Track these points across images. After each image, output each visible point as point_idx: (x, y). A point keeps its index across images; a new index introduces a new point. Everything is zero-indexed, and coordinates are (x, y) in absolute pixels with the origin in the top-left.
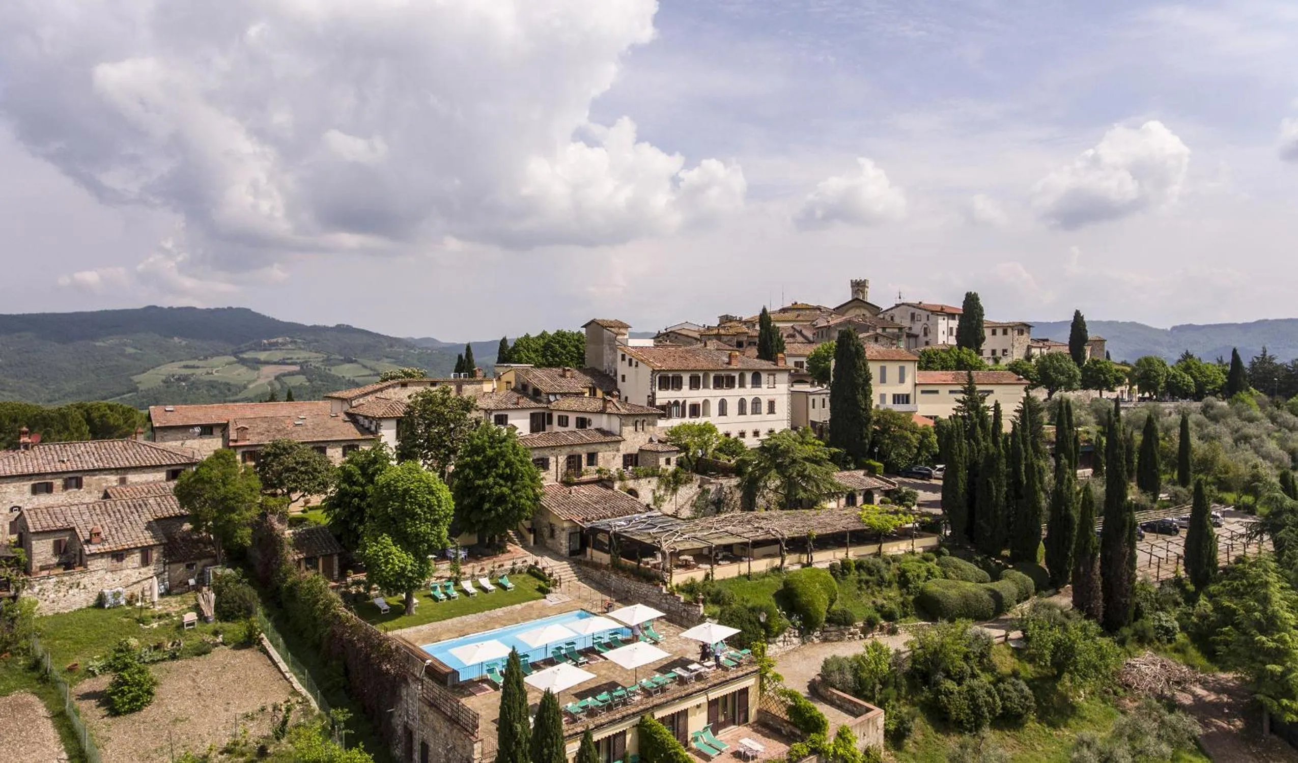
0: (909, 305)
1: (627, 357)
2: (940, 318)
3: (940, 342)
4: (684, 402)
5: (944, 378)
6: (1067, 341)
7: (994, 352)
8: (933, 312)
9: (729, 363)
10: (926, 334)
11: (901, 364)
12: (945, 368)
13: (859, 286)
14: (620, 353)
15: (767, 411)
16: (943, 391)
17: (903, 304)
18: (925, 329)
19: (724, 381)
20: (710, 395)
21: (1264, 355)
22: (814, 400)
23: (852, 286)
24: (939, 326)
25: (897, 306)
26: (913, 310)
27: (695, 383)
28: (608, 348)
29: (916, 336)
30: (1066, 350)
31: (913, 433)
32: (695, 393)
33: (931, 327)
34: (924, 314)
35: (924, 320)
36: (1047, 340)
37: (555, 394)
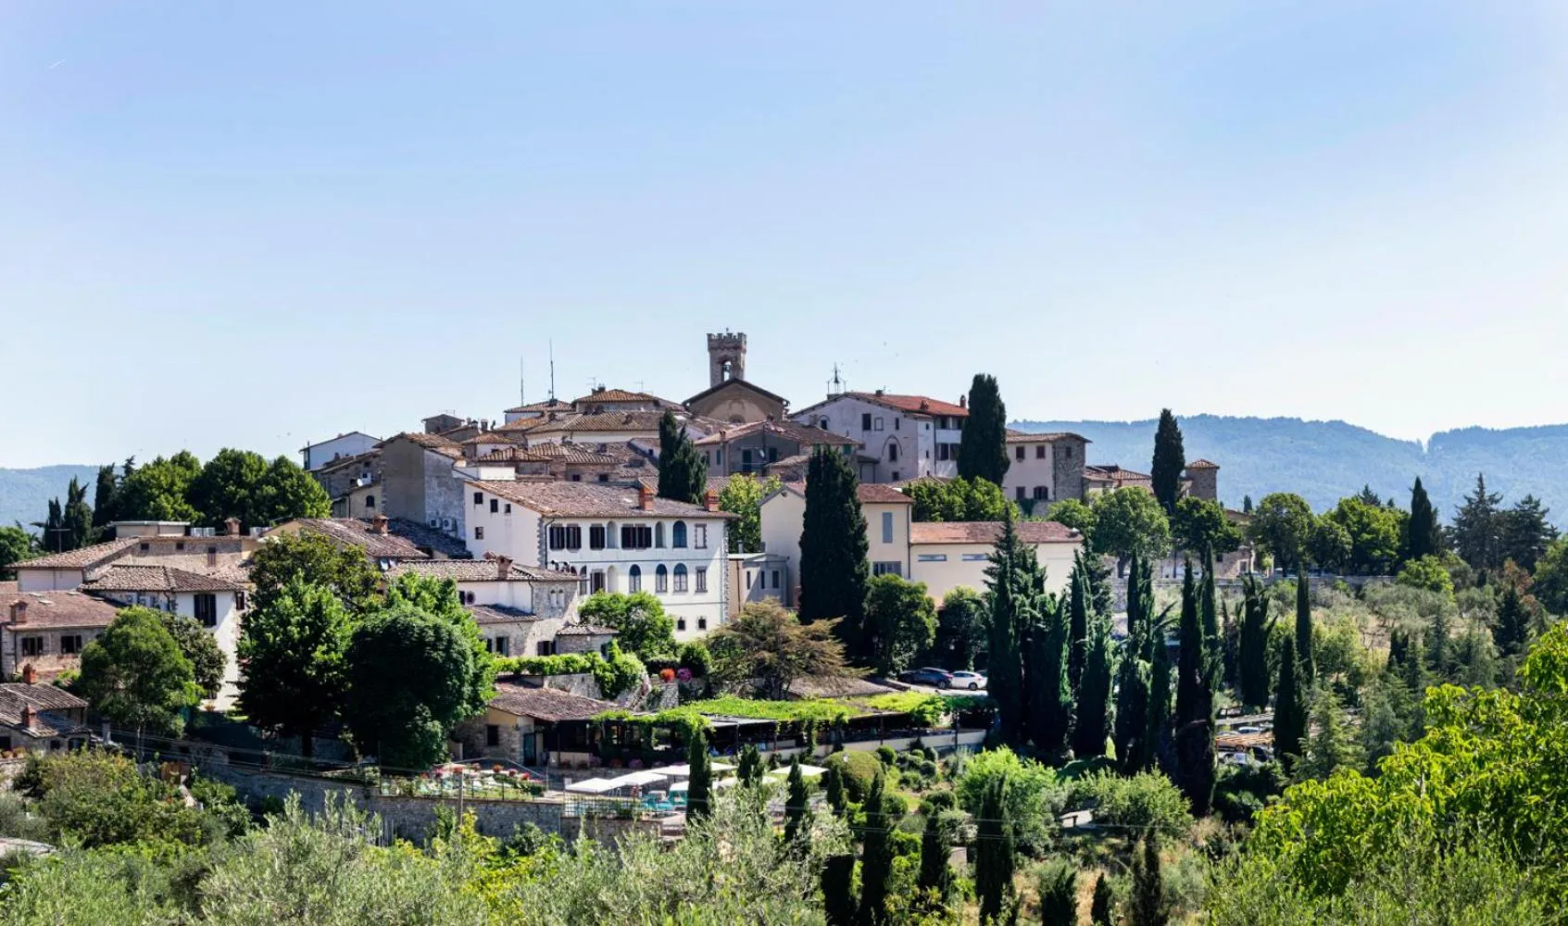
0: (858, 397)
1: (487, 498)
2: (921, 425)
3: (922, 474)
4: (584, 570)
5: (954, 533)
6: (1148, 471)
7: (1021, 491)
8: (907, 412)
9: (641, 507)
10: (893, 457)
11: (887, 509)
12: (948, 516)
13: (726, 350)
14: (470, 492)
15: (695, 588)
16: (955, 554)
17: (846, 395)
18: (893, 448)
19: (636, 538)
20: (615, 558)
21: (1481, 493)
22: (748, 573)
23: (711, 349)
24: (920, 440)
25: (833, 398)
26: (868, 408)
27: (598, 540)
28: (435, 482)
29: (875, 462)
30: (1147, 488)
31: (929, 613)
32: (597, 554)
33: (903, 443)
34: (890, 416)
35: (890, 429)
36: (1115, 469)
37: (387, 559)
